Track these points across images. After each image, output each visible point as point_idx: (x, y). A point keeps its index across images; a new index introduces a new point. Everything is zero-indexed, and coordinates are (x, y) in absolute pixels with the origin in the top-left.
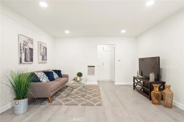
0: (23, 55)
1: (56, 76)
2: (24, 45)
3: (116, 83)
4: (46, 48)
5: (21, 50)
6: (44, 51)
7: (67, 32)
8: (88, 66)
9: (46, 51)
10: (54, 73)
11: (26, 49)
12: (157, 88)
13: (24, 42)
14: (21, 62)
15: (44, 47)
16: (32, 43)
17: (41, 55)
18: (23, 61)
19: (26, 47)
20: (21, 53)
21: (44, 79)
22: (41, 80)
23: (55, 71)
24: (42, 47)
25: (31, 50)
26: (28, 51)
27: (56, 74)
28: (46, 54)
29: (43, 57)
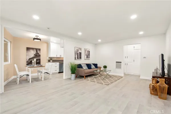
0: (76, 56)
1: (93, 67)
2: (77, 51)
3: (141, 77)
4: (89, 52)
5: (75, 54)
6: (88, 53)
7: (100, 41)
8: (116, 62)
9: (89, 53)
10: (92, 65)
11: (78, 53)
12: (154, 81)
13: (77, 50)
14: (75, 59)
15: (88, 51)
16: (81, 50)
17: (86, 55)
18: (76, 59)
19: (78, 52)
20: (75, 55)
21: (85, 67)
22: (83, 68)
23: (94, 64)
24: (87, 51)
25: (80, 53)
26: (79, 54)
27: (93, 66)
28: (89, 55)
29: (87, 56)
